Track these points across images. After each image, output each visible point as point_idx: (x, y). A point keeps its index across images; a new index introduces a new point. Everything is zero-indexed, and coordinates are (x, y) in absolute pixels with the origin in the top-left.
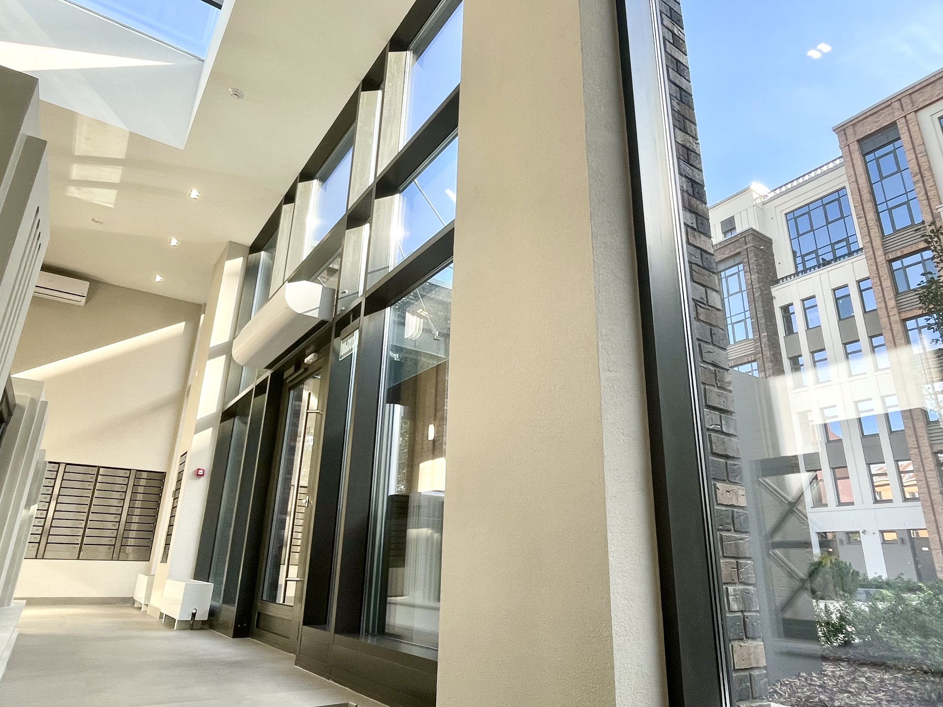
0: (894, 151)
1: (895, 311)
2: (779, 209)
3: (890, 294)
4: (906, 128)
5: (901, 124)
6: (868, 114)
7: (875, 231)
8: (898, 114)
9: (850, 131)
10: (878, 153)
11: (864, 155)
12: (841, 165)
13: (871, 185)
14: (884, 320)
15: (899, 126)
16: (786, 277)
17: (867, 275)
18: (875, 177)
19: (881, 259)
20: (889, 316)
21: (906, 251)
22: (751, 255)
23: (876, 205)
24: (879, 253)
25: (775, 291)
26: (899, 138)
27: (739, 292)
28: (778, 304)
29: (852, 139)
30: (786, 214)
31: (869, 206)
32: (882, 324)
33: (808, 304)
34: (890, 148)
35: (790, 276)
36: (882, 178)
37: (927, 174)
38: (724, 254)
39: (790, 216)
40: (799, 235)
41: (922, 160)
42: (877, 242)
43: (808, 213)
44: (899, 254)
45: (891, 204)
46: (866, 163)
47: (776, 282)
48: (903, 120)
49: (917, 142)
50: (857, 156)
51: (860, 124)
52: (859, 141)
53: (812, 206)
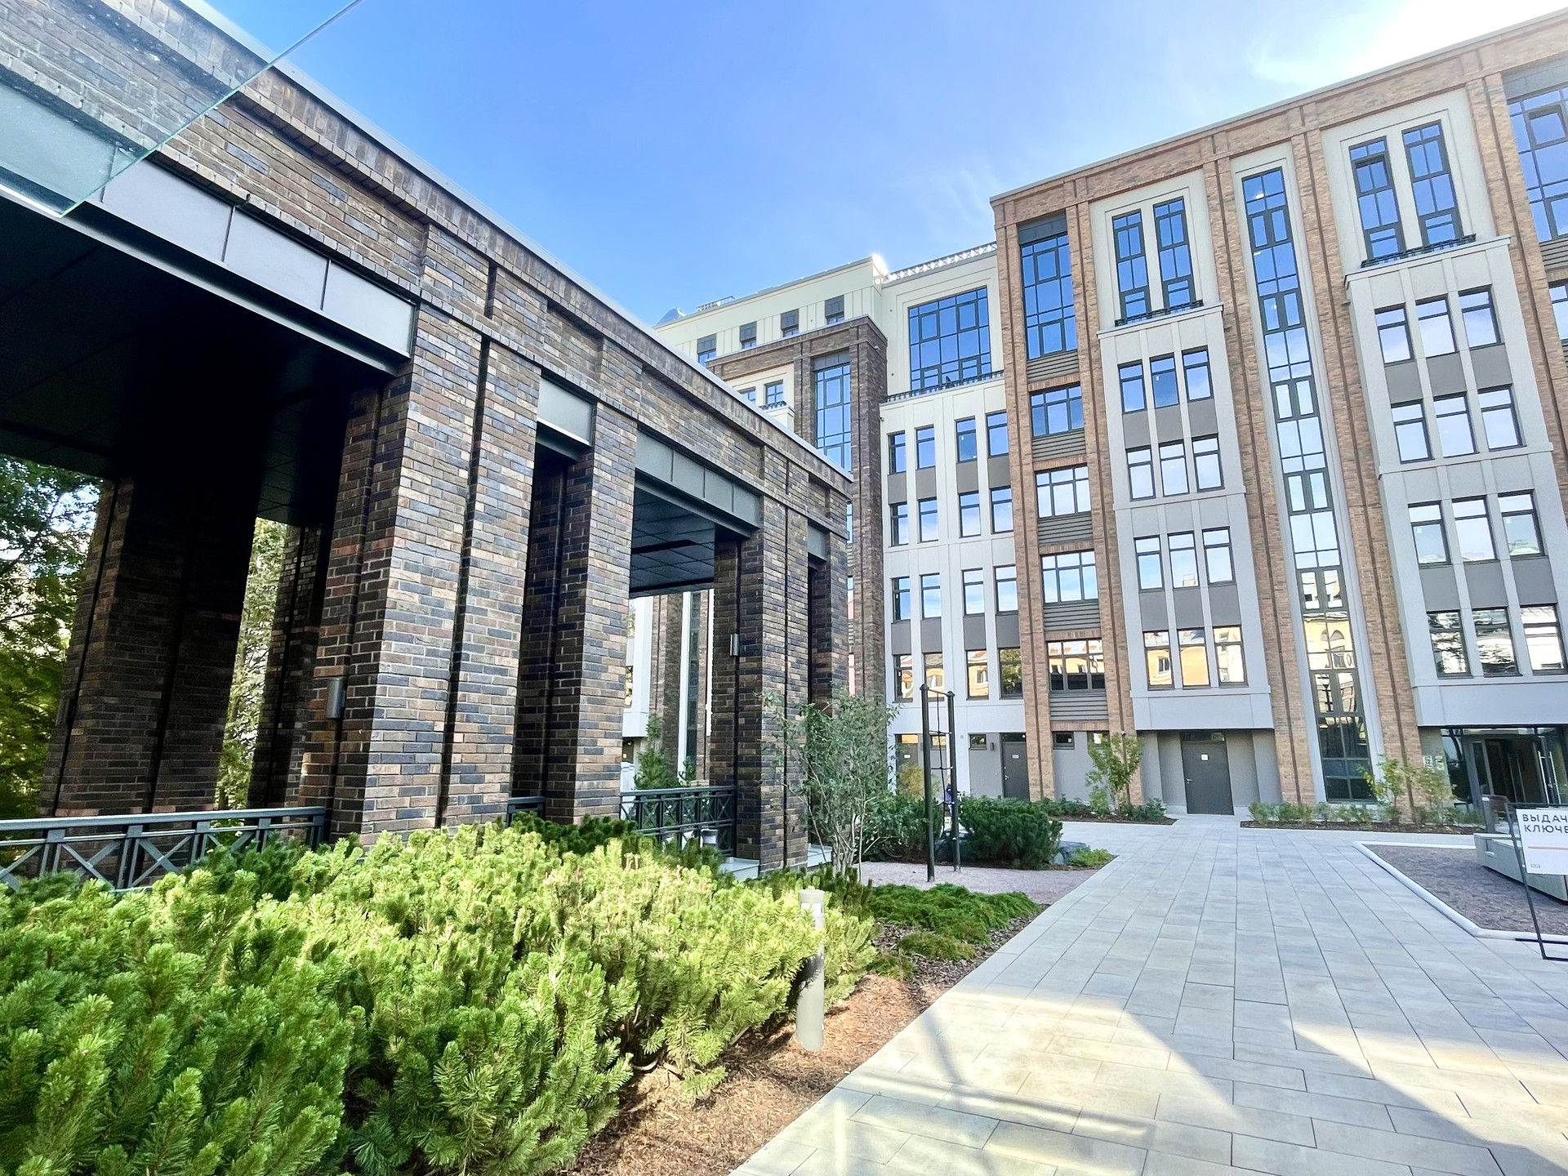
0: (1056, 249)
1: (1029, 459)
2: (902, 299)
3: (1026, 436)
4: (1075, 221)
5: (1071, 215)
6: (1036, 190)
7: (1020, 350)
8: (1069, 200)
9: (1010, 208)
10: (1039, 247)
11: (1021, 246)
12: (992, 254)
13: (1023, 288)
14: (1015, 469)
15: (1068, 217)
16: (900, 395)
17: (1004, 407)
18: (1030, 280)
19: (1023, 389)
20: (1021, 465)
21: (1053, 383)
22: (863, 354)
23: (1025, 317)
24: (1022, 380)
25: (884, 411)
26: (1065, 233)
27: (838, 405)
28: (885, 429)
29: (1011, 221)
30: (909, 308)
31: (1018, 315)
32: (1012, 474)
33: (923, 435)
34: (1052, 243)
35: (905, 394)
36: (1038, 282)
37: (1090, 288)
38: (826, 346)
39: (914, 312)
40: (921, 341)
41: (1088, 268)
42: (1021, 366)
43: (937, 312)
44: (1044, 386)
45: (1043, 319)
46: (1021, 257)
47: (885, 398)
48: (1074, 210)
49: (1086, 243)
50: (1014, 243)
51: (1022, 202)
52: (1019, 225)
53: (942, 305)
